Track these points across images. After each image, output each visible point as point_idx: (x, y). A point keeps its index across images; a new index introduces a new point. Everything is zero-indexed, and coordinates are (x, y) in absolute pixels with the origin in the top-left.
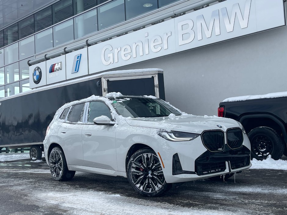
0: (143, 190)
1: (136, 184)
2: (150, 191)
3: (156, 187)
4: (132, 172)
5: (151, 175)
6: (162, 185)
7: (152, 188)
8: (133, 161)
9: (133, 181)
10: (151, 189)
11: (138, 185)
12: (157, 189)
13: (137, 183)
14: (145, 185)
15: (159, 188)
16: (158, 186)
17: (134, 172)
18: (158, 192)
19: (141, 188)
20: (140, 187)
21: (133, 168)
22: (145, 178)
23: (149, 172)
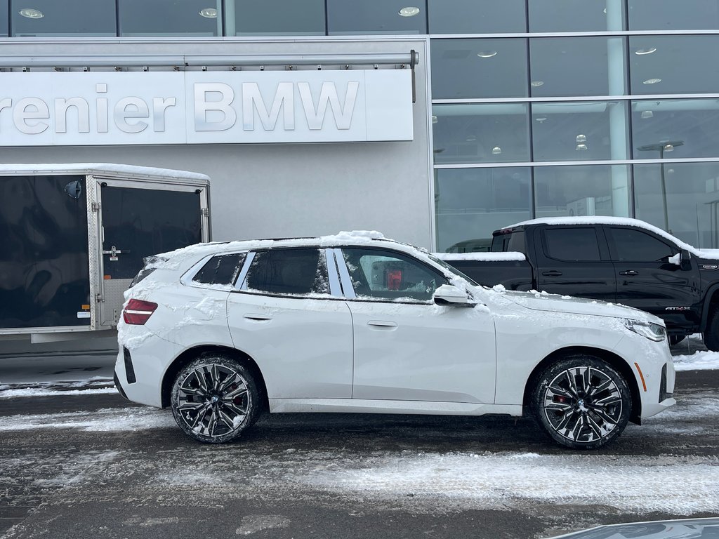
0: (575, 439)
1: (558, 430)
2: (591, 439)
3: (602, 429)
4: (548, 407)
5: (586, 407)
6: (614, 423)
7: (594, 432)
8: (548, 385)
9: (551, 425)
10: (592, 434)
11: (563, 431)
12: (604, 432)
13: (561, 428)
14: (578, 428)
15: (609, 430)
16: (605, 427)
17: (552, 406)
18: (607, 438)
19: (571, 435)
20: (567, 433)
21: (549, 398)
22: (576, 416)
23: (580, 402)
